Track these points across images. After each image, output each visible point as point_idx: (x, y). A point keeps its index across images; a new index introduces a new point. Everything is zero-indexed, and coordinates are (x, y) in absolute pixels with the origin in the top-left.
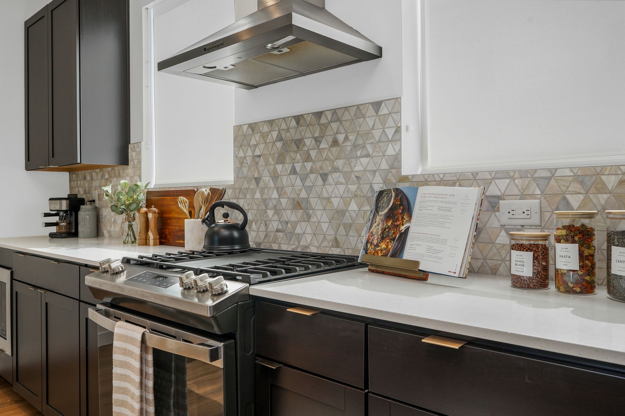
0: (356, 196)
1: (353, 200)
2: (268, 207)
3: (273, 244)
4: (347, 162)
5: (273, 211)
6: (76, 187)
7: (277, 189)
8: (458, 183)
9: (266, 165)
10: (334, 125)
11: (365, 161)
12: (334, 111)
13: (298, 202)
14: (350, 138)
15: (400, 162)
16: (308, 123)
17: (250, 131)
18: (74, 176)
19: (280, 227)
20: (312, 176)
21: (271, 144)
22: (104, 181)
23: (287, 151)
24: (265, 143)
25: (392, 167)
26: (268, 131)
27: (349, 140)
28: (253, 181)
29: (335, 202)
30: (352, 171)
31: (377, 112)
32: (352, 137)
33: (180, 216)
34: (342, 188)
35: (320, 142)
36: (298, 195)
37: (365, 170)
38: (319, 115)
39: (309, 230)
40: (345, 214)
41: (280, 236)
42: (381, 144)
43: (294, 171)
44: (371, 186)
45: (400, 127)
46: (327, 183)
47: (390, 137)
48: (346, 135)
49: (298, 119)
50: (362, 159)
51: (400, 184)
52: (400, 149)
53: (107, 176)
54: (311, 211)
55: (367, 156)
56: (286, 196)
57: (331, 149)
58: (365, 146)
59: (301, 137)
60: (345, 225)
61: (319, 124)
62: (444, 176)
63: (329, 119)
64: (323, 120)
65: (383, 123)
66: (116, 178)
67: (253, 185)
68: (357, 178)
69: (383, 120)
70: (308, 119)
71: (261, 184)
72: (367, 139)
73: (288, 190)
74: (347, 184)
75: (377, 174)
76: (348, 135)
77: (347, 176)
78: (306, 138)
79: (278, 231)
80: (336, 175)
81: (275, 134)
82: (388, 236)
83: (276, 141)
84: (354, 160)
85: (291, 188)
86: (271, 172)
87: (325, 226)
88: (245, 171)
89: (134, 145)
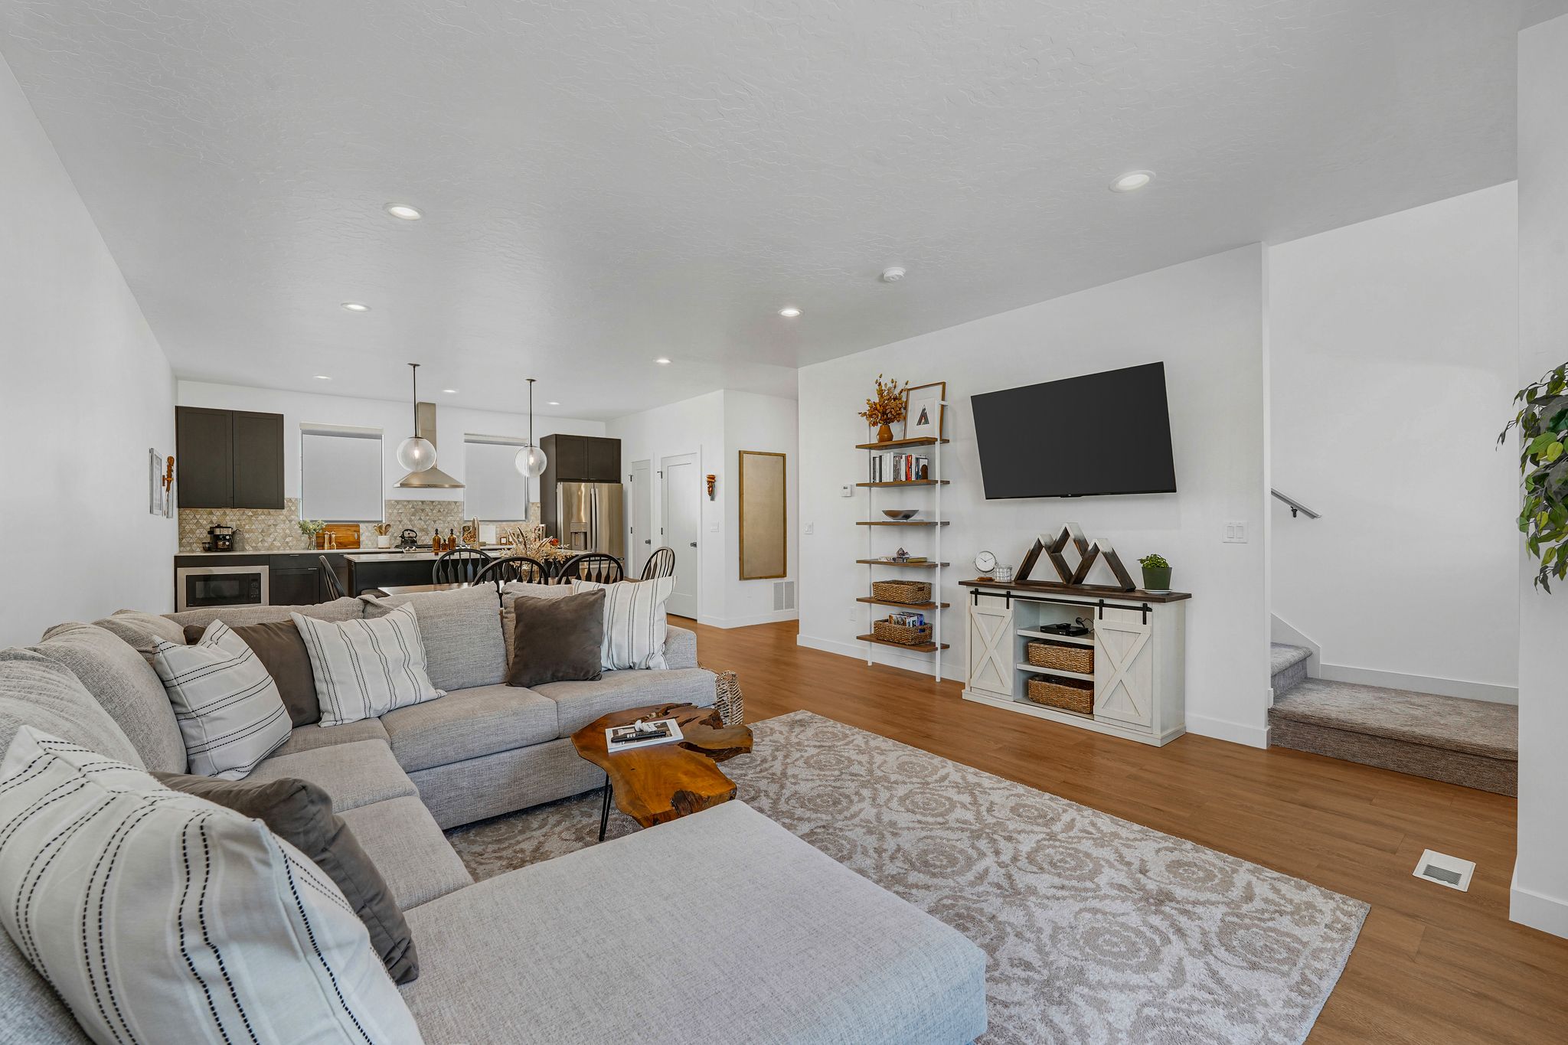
4: (444, 517)
10: (439, 506)
12: (439, 502)
15: (468, 517)
17: (396, 503)
21: (408, 509)
22: (245, 516)
28: (398, 522)
30: (446, 520)
32: (446, 510)
33: (346, 535)
34: (442, 525)
36: (423, 527)
43: (420, 519)
46: (436, 523)
48: (444, 509)
49: (423, 502)
55: (452, 516)
57: (438, 513)
58: (451, 513)
59: (424, 508)
63: (437, 504)
64: (434, 504)
66: (264, 516)
68: (448, 522)
69: (458, 507)
70: (427, 502)
71: (403, 523)
78: (427, 509)
84: (447, 517)
85: (419, 525)
88: (393, 518)
89: (291, 499)
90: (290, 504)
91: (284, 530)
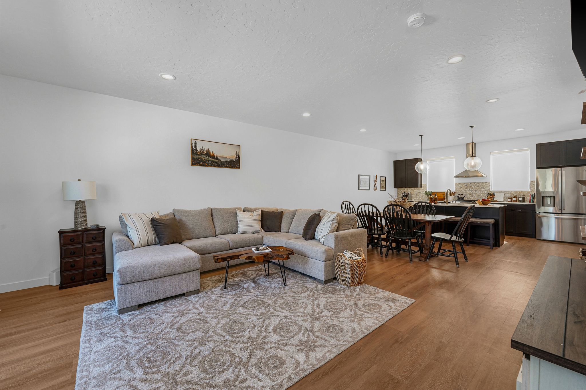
0: (482, 193)
2: (464, 194)
4: (480, 189)
5: (466, 195)
6: (400, 191)
7: (467, 192)
8: (499, 192)
9: (463, 189)
10: (478, 185)
12: (478, 183)
13: (471, 194)
15: (490, 189)
17: (459, 184)
18: (399, 189)
19: (467, 197)
20: (473, 191)
23: (468, 187)
24: (463, 186)
25: (488, 190)
26: (463, 184)
29: (478, 194)
31: (486, 183)
35: (475, 186)
37: (484, 190)
38: (475, 183)
42: (486, 187)
43: (469, 190)
44: (485, 192)
45: (490, 185)
46: (476, 192)
47: (488, 187)
49: (470, 183)
51: (490, 192)
53: (414, 189)
54: (473, 195)
55: (484, 188)
57: (477, 187)
59: (471, 185)
62: (497, 191)
64: (476, 184)
66: (417, 190)
67: (461, 192)
68: (482, 191)
69: (487, 185)
70: (472, 183)
71: (463, 192)
72: (484, 186)
77: (480, 191)
80: (478, 191)
81: (465, 185)
84: (482, 189)
85: (469, 192)
86: (465, 190)
88: (458, 190)
89: (424, 184)
90: (424, 186)
91: (422, 194)
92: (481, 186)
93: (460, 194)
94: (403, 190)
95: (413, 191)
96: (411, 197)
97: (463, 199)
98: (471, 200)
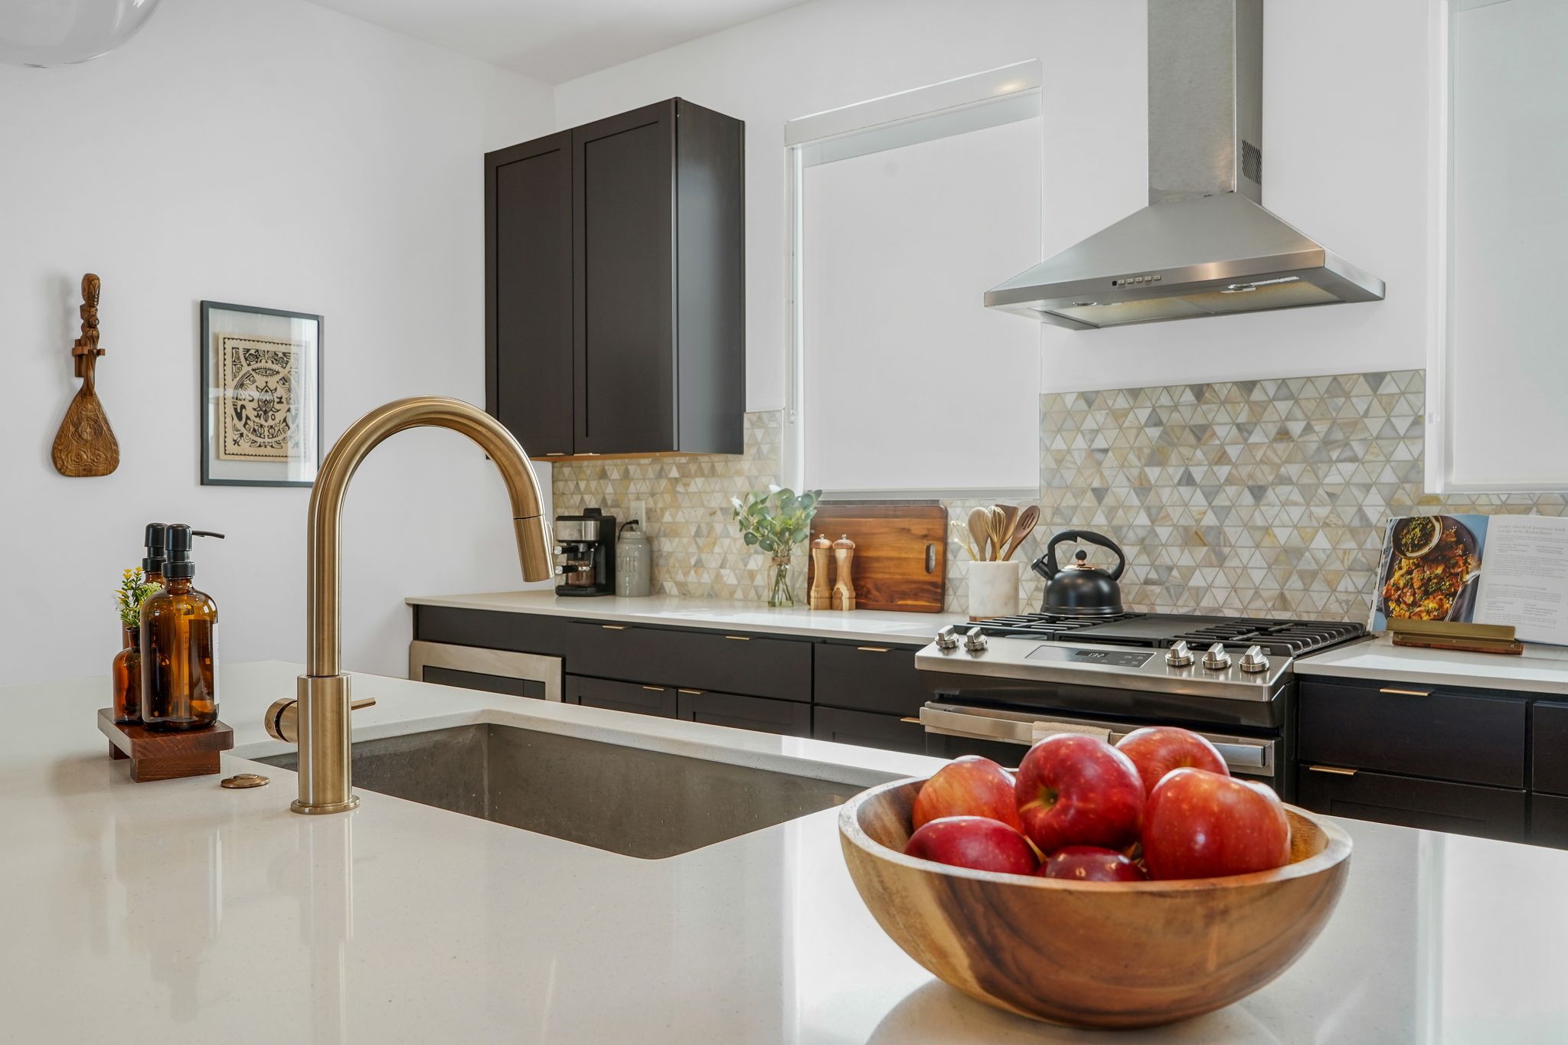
0: (1326, 525)
1: (1321, 531)
2: (1125, 541)
3: (1134, 606)
4: (1309, 468)
5: (1137, 549)
6: (572, 494)
7: (1148, 510)
8: (1535, 509)
9: (1122, 466)
10: (1283, 407)
11: (1348, 468)
13: (1196, 533)
14: (1317, 428)
15: (1421, 472)
16: (1222, 398)
17: (1082, 405)
18: (566, 470)
19: (1153, 575)
20: (1231, 490)
21: (1134, 431)
22: (664, 483)
23: (1173, 445)
24: (1120, 427)
25: (1405, 480)
26: (1127, 406)
27: (1314, 432)
28: (1090, 495)
29: (1282, 534)
30: (1320, 484)
31: (1375, 389)
33: (904, 555)
34: (1296, 513)
35: (1250, 433)
36: (1198, 521)
37: (1348, 484)
38: (1248, 386)
39: (1221, 580)
40: (1302, 555)
41: (1152, 591)
42: (1382, 442)
43: (1188, 480)
44: (1360, 510)
45: (1422, 417)
46: (1264, 501)
47: (1402, 432)
48: (1308, 423)
49: (1200, 391)
50: (1340, 465)
51: (1421, 508)
52: (1422, 452)
53: (674, 473)
54: (1226, 550)
55: (1354, 459)
56: (1169, 523)
57: (1275, 445)
58: (1347, 444)
59: (1204, 422)
60: (1302, 575)
61: (1248, 402)
62: (1509, 497)
63: (1271, 396)
64: (1257, 395)
65: (1388, 408)
66: (702, 479)
67: (1089, 500)
68: (1331, 495)
69: (1389, 405)
70: (1223, 393)
71: (1109, 500)
72: (1352, 433)
73: (1175, 513)
74: (1308, 505)
75: (1374, 490)
76: (1313, 423)
77: (1308, 494)
78: (1219, 424)
79: (1147, 582)
80: (1283, 490)
81: (1143, 414)
82: (1440, 589)
83: (1146, 425)
84: (1324, 467)
85: (1180, 510)
86: (1132, 480)
87: (1257, 576)
88: (1069, 476)
89: (759, 415)
90: (757, 435)
92: (1321, 428)
93: (1072, 536)
94: (593, 484)
95: (675, 493)
96: (652, 562)
97: (1099, 599)
98: (1207, 605)
